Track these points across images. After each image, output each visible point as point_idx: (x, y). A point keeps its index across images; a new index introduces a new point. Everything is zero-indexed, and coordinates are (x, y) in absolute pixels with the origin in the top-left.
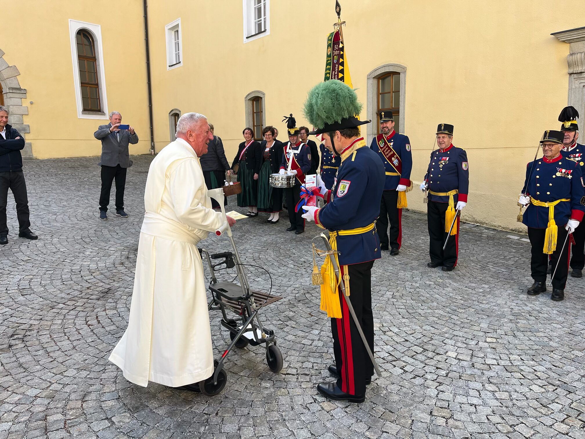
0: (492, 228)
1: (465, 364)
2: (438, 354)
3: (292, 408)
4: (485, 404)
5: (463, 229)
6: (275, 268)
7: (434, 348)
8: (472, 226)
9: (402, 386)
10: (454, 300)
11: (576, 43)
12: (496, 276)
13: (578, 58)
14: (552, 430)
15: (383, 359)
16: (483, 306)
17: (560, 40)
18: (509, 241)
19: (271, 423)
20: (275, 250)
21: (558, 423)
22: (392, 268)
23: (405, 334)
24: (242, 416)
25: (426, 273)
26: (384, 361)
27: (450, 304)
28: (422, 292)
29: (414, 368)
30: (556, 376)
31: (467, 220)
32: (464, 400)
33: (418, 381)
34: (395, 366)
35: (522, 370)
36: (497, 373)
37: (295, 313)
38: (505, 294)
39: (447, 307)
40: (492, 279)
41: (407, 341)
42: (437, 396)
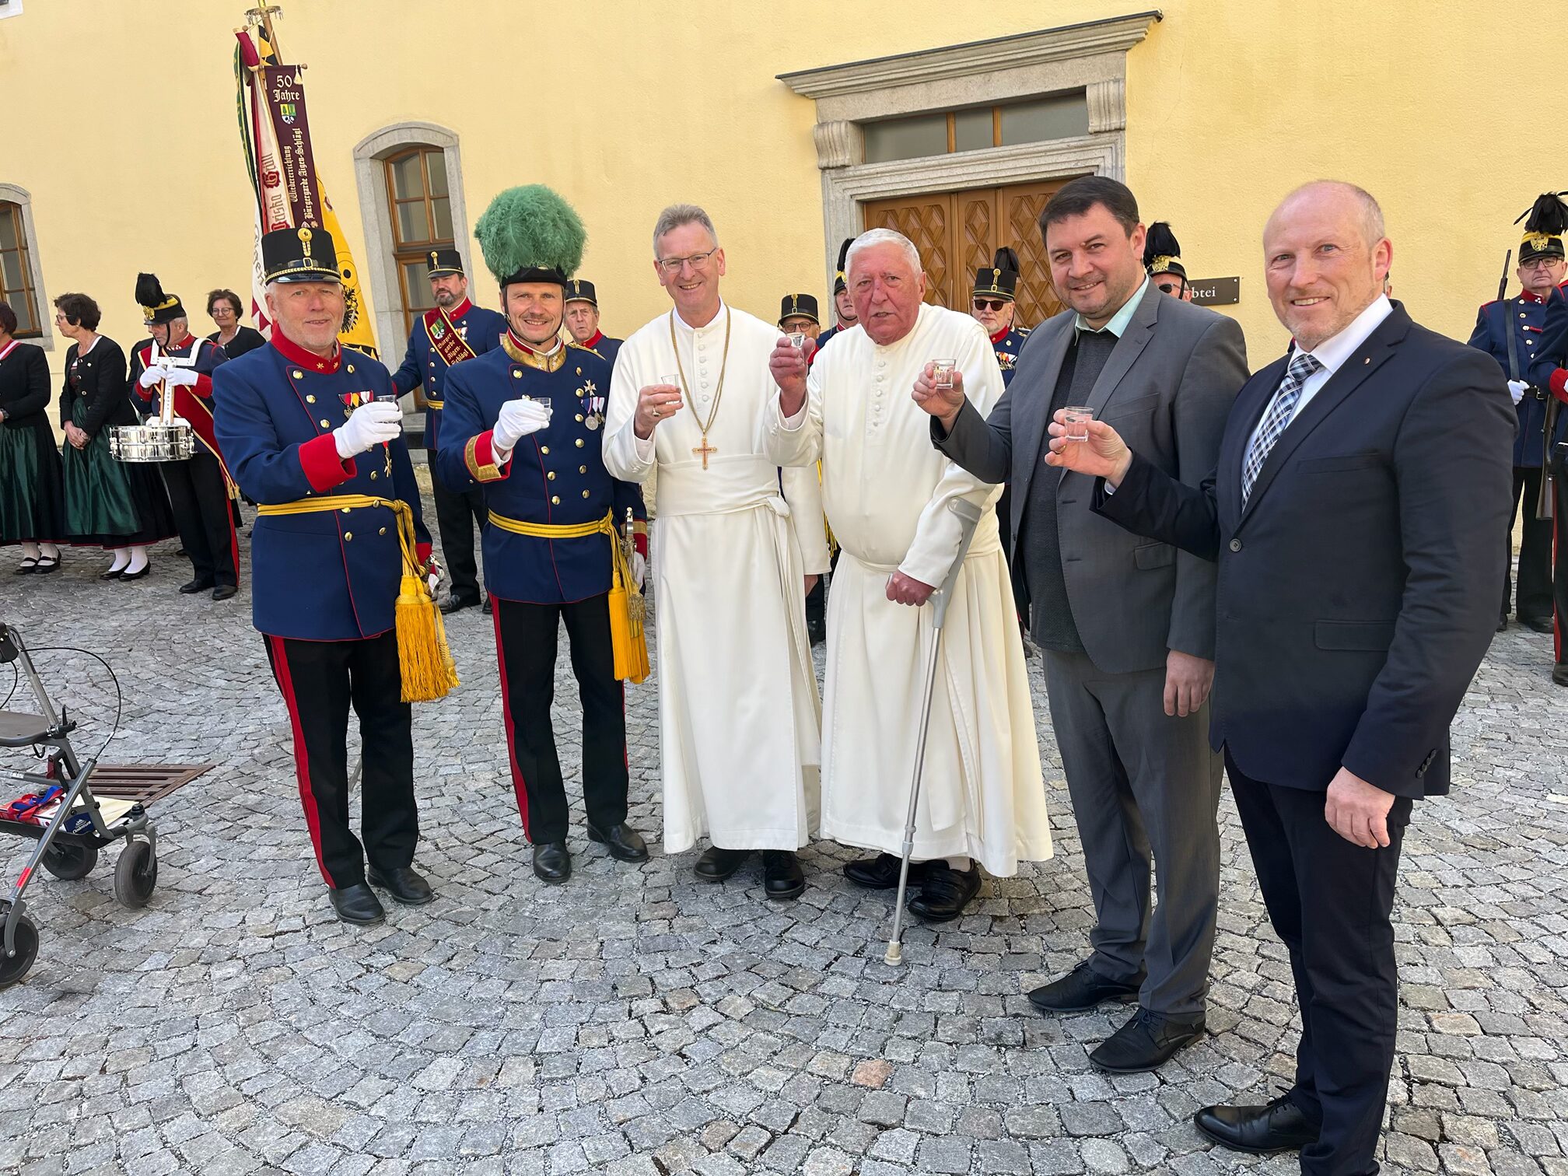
3: (313, 1001)
6: (171, 697)
11: (827, 100)
13: (835, 134)
17: (796, 91)
19: (264, 1047)
20: (155, 648)
24: (176, 1055)
37: (262, 793)
42: (644, 884)
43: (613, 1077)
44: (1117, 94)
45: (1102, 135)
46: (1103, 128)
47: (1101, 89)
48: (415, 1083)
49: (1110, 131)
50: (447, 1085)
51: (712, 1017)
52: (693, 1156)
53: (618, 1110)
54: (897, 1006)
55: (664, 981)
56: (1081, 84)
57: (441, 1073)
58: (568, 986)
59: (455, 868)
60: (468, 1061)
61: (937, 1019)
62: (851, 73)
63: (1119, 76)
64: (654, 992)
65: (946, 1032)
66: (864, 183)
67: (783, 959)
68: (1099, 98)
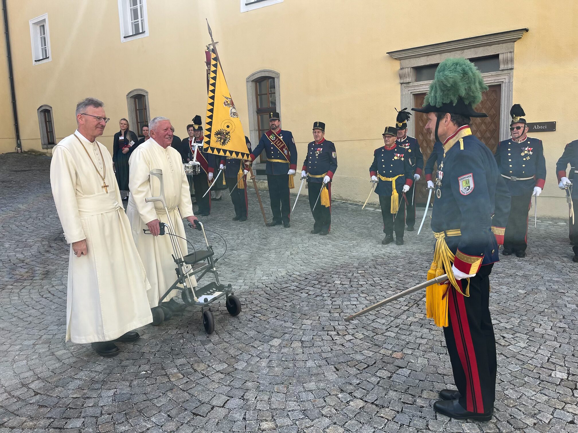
0: (355, 203)
1: (346, 286)
2: (328, 283)
4: (361, 303)
5: (334, 205)
7: (325, 280)
8: (340, 203)
9: (309, 302)
10: (335, 252)
11: (403, 60)
12: (361, 235)
13: (406, 71)
14: (400, 310)
15: (293, 290)
16: (354, 254)
17: (393, 58)
18: (368, 212)
21: (403, 306)
22: (286, 236)
23: (305, 275)
25: (311, 237)
26: (294, 291)
27: (332, 255)
28: (311, 249)
29: (314, 292)
30: (402, 286)
31: (335, 199)
32: (349, 303)
33: (318, 298)
34: (302, 293)
35: (381, 285)
36: (366, 288)
38: (368, 246)
39: (330, 257)
40: (358, 237)
41: (307, 278)
42: (332, 304)
43: (323, 348)
44: (511, 57)
45: (505, 71)
46: (505, 68)
47: (505, 55)
48: (269, 343)
49: (508, 70)
50: (278, 345)
51: (352, 338)
52: (345, 367)
53: (324, 355)
54: (407, 341)
55: (338, 328)
56: (497, 53)
57: (276, 342)
58: (310, 326)
59: (276, 295)
60: (283, 340)
61: (419, 345)
62: (413, 51)
63: (512, 51)
64: (335, 330)
65: (422, 348)
66: (416, 88)
67: (373, 326)
68: (504, 58)
